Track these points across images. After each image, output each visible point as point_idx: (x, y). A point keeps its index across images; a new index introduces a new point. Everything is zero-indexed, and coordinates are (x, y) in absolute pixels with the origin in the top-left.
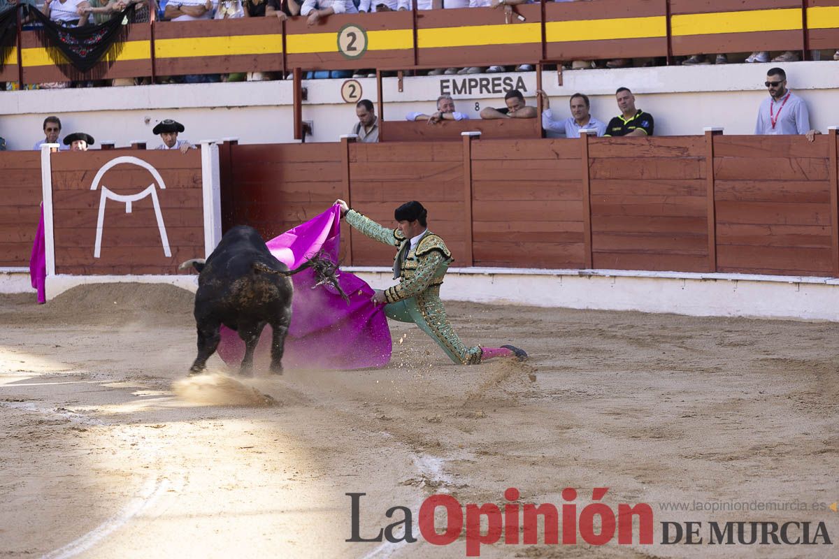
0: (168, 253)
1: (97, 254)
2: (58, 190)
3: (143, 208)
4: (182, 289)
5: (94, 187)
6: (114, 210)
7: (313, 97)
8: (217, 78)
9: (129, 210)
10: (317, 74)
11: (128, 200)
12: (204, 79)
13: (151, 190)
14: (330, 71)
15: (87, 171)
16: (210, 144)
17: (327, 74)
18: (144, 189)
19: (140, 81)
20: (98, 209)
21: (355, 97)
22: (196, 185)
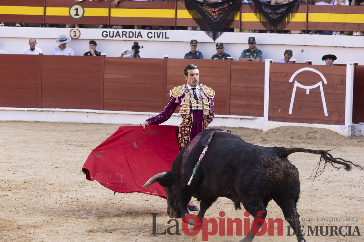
0: (326, 114)
1: (290, 112)
2: (273, 81)
3: (315, 92)
4: (333, 131)
5: (291, 80)
6: (300, 92)
9: (308, 92)
11: (308, 89)
13: (320, 84)
15: (287, 73)
16: (351, 64)
18: (316, 83)
20: (292, 92)
22: (343, 83)
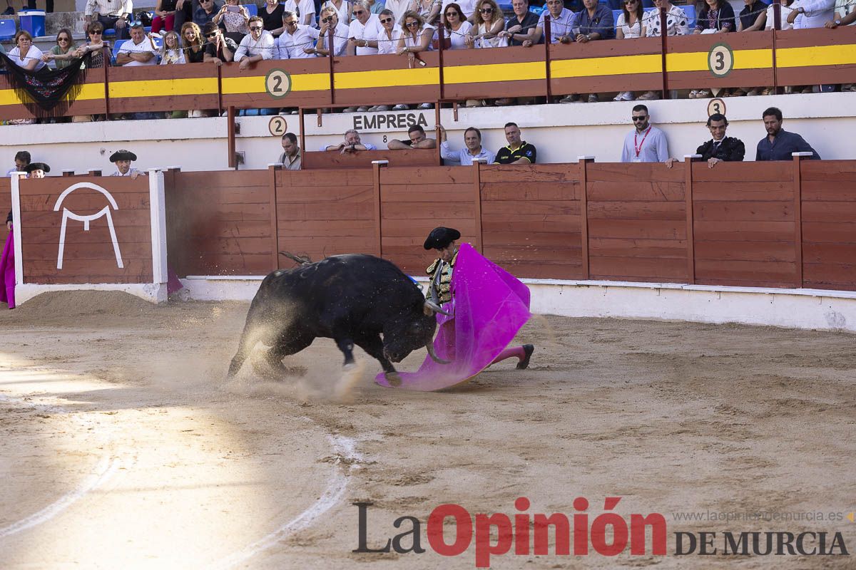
0: (121, 265)
1: (60, 266)
2: (25, 211)
3: (100, 225)
4: (133, 295)
5: (57, 208)
6: (74, 227)
7: (245, 131)
8: (162, 115)
9: (87, 228)
10: (247, 112)
11: (86, 220)
12: (151, 116)
13: (106, 210)
14: (260, 109)
15: (50, 195)
16: (156, 171)
17: (256, 111)
18: (100, 210)
19: (96, 118)
20: (60, 228)
21: (281, 131)
22: (144, 207)
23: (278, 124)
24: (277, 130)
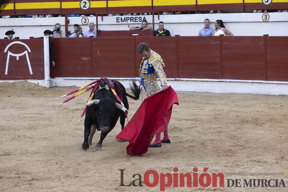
0: (31, 73)
1: (6, 73)
5: (5, 51)
7: (71, 23)
9: (18, 59)
10: (71, 15)
11: (18, 56)
13: (26, 52)
14: (76, 14)
17: (74, 15)
18: (23, 52)
21: (86, 23)
23: (85, 20)
24: (85, 22)
